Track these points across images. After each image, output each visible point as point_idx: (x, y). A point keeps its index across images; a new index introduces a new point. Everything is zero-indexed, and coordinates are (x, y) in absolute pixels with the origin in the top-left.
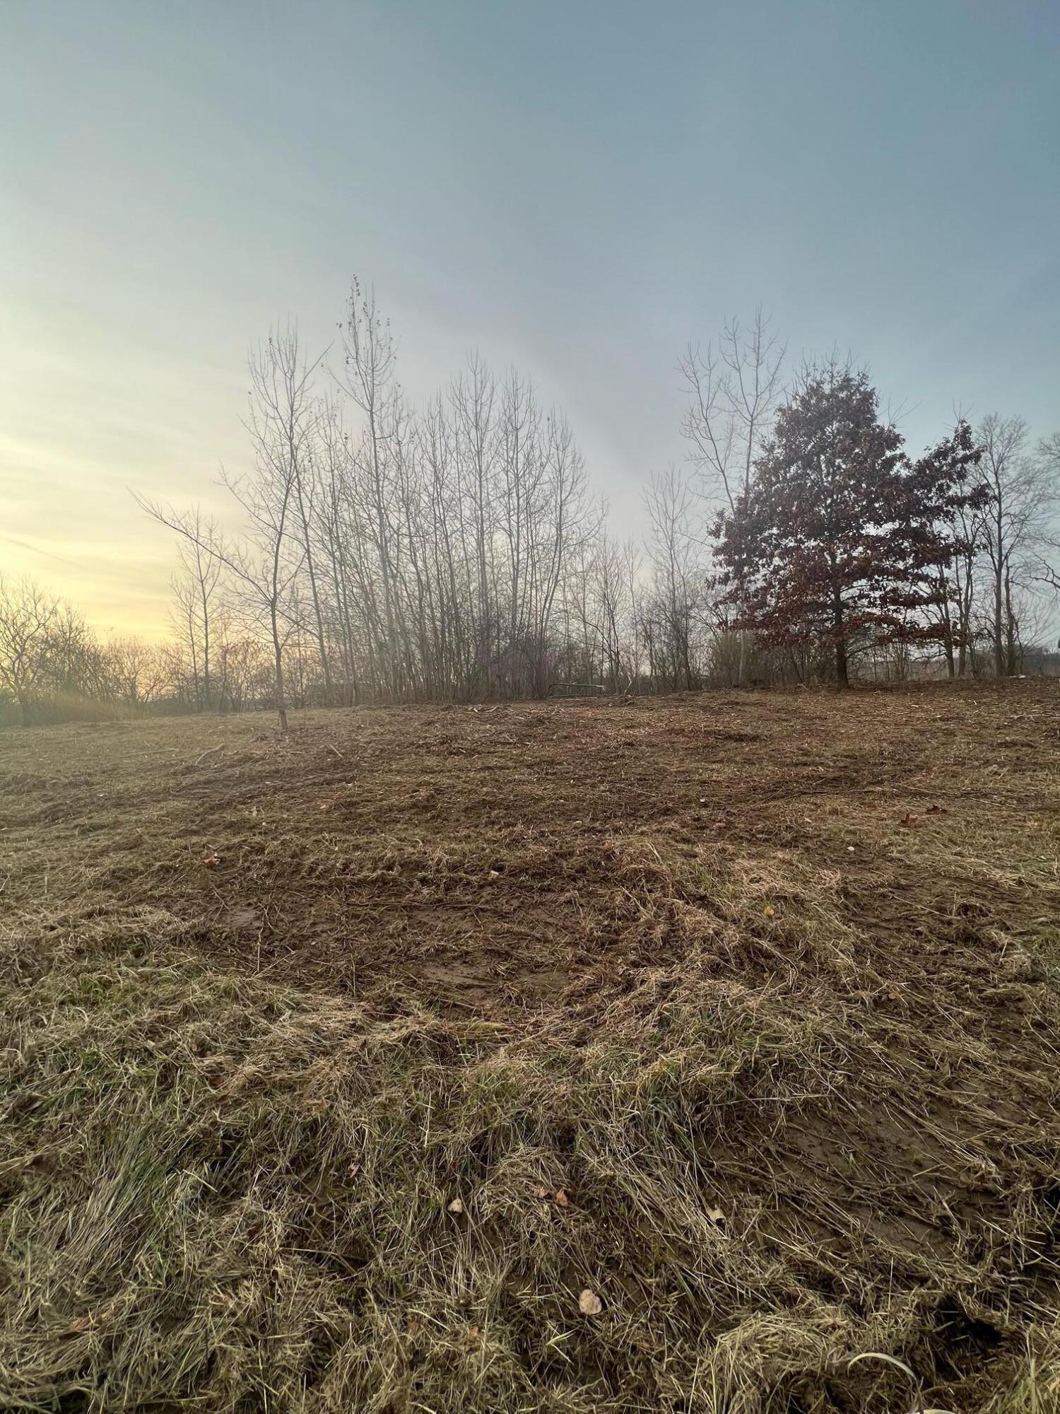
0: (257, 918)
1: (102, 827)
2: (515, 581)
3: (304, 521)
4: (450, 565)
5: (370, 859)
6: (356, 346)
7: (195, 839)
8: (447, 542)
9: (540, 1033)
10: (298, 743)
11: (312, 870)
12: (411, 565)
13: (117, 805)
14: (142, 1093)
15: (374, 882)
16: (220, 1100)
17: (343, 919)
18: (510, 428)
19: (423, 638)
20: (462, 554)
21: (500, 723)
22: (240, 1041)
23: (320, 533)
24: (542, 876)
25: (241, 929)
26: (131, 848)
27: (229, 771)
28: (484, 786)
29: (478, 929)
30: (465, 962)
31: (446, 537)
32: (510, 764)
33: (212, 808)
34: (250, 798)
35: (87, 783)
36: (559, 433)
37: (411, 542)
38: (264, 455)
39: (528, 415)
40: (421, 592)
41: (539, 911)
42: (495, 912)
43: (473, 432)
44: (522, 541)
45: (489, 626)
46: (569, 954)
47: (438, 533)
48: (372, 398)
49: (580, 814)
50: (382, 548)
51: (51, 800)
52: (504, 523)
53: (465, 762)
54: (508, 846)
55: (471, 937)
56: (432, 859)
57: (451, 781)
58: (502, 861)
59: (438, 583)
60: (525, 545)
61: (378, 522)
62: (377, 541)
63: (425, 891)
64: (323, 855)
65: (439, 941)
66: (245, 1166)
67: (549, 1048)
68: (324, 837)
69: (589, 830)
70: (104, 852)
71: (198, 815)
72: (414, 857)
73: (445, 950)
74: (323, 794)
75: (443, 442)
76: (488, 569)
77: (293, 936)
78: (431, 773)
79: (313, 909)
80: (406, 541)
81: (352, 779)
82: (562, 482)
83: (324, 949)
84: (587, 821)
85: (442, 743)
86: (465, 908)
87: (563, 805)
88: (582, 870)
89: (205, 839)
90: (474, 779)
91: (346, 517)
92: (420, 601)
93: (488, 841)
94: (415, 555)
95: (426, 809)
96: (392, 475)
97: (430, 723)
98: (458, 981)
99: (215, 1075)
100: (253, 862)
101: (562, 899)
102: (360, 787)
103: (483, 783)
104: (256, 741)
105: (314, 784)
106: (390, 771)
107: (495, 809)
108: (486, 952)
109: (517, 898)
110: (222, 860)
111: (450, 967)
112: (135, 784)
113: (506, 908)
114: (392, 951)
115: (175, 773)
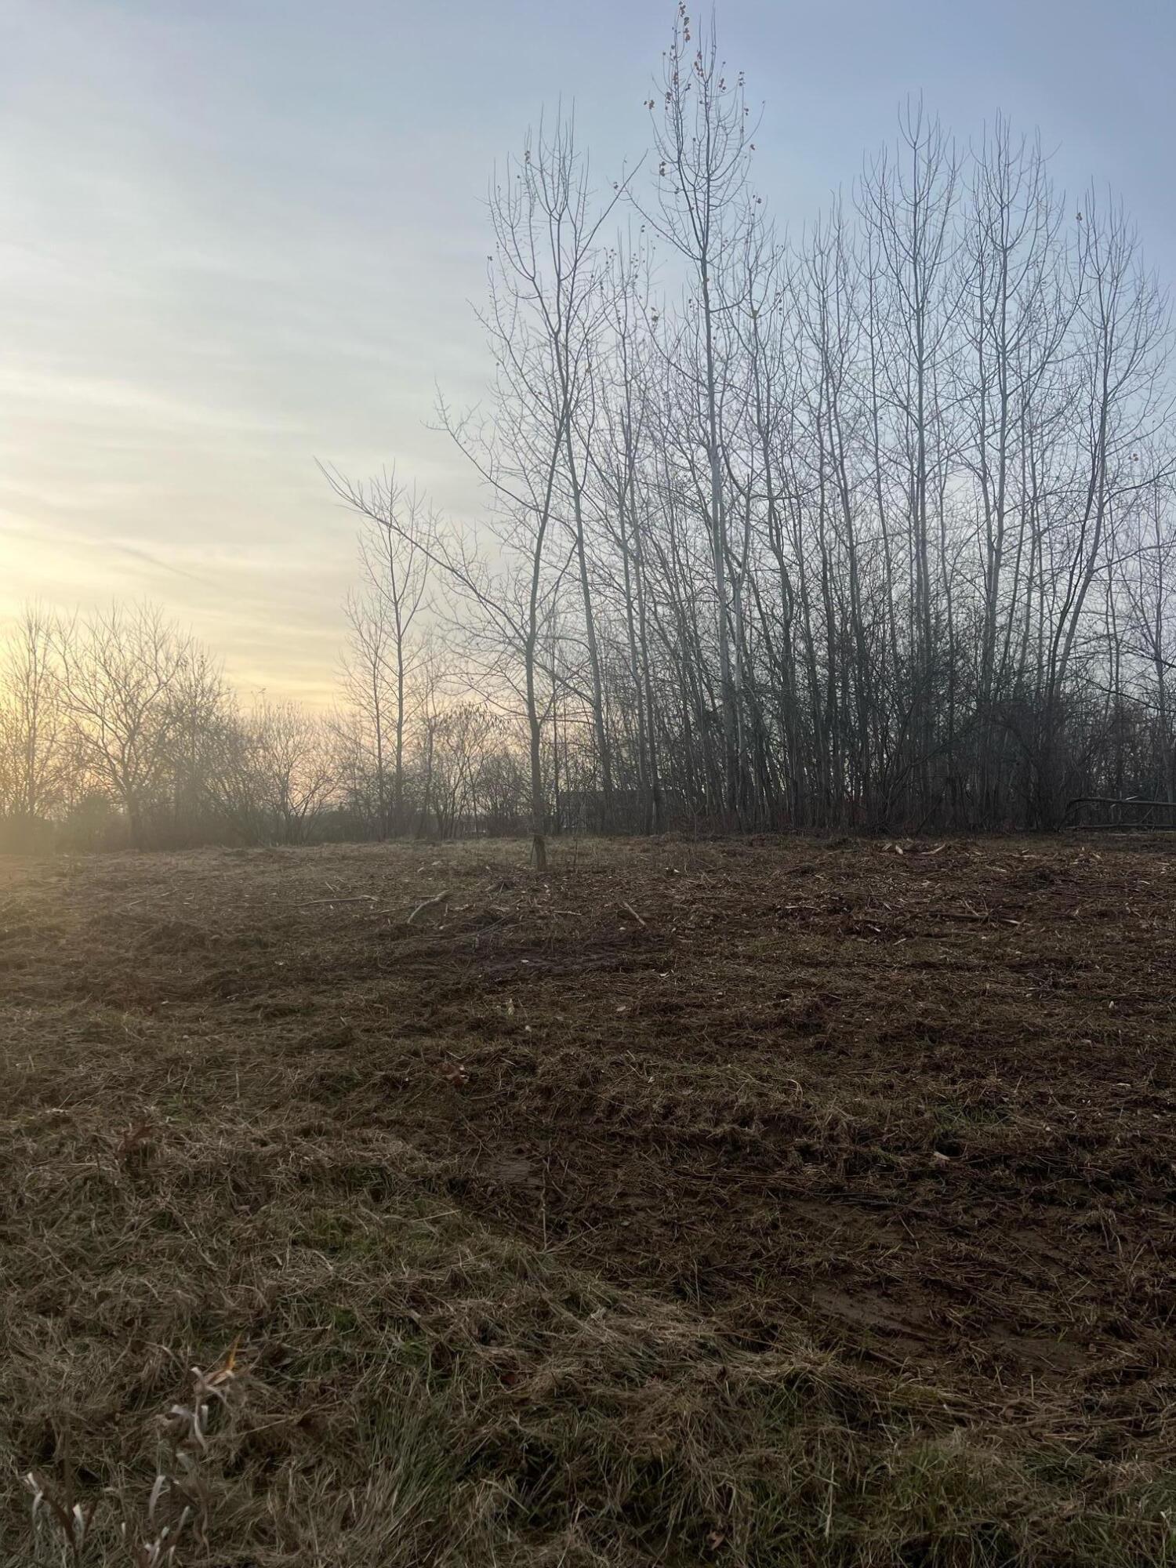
0: (534, 1174)
1: (292, 1012)
2: (992, 576)
3: (575, 484)
4: (852, 549)
5: (709, 1102)
6: (679, 137)
7: (428, 1042)
8: (845, 502)
9: (1028, 1423)
10: (565, 897)
11: (612, 1110)
12: (772, 554)
13: (308, 980)
14: (414, 1373)
15: (718, 1143)
16: (518, 1404)
17: (670, 1194)
18: (989, 249)
19: (788, 700)
20: (876, 524)
21: (953, 879)
22: (536, 1334)
23: (602, 506)
24: (1039, 1174)
25: (513, 1186)
26: (339, 1046)
27: (463, 938)
28: (918, 997)
29: (908, 1246)
30: (885, 1294)
31: (845, 493)
32: (973, 960)
33: (444, 996)
34: (500, 983)
35: (260, 943)
36: (1103, 245)
37: (772, 509)
38: (510, 368)
39: (1032, 214)
40: (788, 606)
41: (1031, 1235)
42: (942, 1223)
43: (908, 268)
44: (1010, 488)
45: (932, 674)
46: (1091, 1314)
47: (827, 485)
48: (706, 235)
49: (1126, 1070)
50: (715, 526)
51: (215, 965)
52: (972, 455)
53: (877, 951)
54: (968, 1111)
55: (895, 1257)
56: (821, 1118)
57: (851, 984)
58: (955, 1135)
59: (825, 589)
60: (1018, 498)
61: (709, 473)
62: (705, 511)
63: (810, 1170)
64: (630, 1087)
65: (837, 1253)
66: (558, 1496)
67: (1045, 1448)
68: (628, 1059)
69: (1145, 1102)
70: (302, 1048)
71: (425, 1005)
72: (787, 1111)
73: (848, 1269)
74: (619, 986)
75: (843, 297)
76: (932, 553)
77: (593, 1206)
78: (810, 965)
79: (619, 1172)
80: (762, 507)
81: (666, 966)
82: (1108, 351)
83: (644, 1234)
84: (1143, 1085)
85: (834, 911)
86: (885, 1207)
87: (1088, 1049)
88: (1126, 1174)
89: (443, 1043)
90: (898, 983)
91: (649, 469)
92: (786, 626)
93: (930, 1098)
94: (778, 535)
95: (804, 1029)
96: (739, 379)
97: (804, 872)
98: (872, 1321)
99: (506, 1372)
100: (520, 1086)
101: (1081, 1220)
102: (681, 979)
103: (918, 992)
104: (496, 889)
105: (603, 968)
106: (735, 956)
107: (941, 1044)
108: (926, 1283)
109: (987, 1205)
110: (473, 1079)
111: (860, 1296)
112: (328, 949)
113: (963, 1219)
114: (756, 1255)
115: (381, 936)
